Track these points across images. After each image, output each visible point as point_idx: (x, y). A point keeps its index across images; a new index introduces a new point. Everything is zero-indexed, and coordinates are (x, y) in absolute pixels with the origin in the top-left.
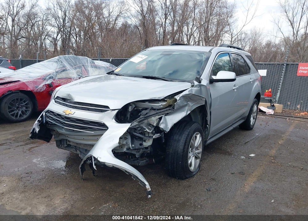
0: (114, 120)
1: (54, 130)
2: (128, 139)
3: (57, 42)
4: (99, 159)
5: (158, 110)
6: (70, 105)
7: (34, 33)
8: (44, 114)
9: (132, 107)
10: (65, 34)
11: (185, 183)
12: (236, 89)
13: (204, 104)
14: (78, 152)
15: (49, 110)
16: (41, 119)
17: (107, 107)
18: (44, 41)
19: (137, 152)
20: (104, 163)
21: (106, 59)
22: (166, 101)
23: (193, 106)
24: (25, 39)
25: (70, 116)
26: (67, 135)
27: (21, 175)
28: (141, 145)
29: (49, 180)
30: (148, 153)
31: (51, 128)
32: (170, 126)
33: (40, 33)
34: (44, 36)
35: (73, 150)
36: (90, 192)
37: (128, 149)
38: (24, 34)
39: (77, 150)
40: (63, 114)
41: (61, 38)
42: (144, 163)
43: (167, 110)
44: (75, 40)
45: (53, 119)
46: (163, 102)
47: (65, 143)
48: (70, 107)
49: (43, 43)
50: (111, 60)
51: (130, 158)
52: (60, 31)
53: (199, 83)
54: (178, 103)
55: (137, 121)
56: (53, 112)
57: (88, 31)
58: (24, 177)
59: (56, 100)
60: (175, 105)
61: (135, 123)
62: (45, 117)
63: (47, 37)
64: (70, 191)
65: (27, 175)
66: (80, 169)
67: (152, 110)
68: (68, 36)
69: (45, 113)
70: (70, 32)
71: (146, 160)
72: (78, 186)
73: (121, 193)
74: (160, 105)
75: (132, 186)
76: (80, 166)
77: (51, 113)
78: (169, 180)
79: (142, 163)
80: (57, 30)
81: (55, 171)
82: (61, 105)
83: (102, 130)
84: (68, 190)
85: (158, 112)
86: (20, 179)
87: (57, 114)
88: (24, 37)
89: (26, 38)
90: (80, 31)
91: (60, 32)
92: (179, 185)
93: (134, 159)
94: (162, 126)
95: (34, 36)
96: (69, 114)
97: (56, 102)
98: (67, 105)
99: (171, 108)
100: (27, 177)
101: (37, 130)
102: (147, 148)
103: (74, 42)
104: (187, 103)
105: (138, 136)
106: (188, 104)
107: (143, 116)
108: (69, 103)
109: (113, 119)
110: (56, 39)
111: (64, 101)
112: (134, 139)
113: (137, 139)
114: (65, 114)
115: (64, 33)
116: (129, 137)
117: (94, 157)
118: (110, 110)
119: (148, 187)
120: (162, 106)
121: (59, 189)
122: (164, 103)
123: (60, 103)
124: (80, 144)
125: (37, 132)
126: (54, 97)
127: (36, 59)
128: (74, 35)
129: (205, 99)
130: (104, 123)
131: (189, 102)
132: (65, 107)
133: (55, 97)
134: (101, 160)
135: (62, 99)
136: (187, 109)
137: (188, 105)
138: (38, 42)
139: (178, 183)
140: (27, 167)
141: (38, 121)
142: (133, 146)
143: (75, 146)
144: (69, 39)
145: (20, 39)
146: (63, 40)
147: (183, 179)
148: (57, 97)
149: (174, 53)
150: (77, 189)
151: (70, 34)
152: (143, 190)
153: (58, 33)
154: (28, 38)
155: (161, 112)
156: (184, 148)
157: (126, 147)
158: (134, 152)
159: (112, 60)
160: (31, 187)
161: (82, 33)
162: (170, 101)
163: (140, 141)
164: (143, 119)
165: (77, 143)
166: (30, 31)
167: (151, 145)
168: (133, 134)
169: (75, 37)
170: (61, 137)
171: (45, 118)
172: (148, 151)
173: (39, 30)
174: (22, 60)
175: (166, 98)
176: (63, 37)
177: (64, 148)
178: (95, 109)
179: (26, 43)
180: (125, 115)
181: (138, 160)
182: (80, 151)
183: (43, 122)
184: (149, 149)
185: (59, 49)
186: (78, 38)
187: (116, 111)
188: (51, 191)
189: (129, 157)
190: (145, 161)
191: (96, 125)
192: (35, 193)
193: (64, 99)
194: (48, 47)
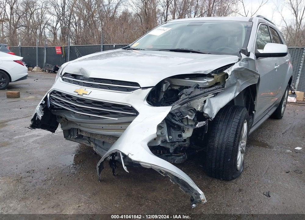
0: (146, 102)
1: (61, 117)
2: (163, 128)
3: (56, 31)
4: (130, 156)
5: (205, 88)
6: (83, 83)
7: (33, 21)
8: (48, 96)
9: (166, 86)
10: (65, 23)
11: (232, 185)
12: (277, 68)
13: (256, 82)
14: (92, 145)
15: (54, 91)
16: (45, 102)
17: (137, 84)
18: (43, 30)
19: (171, 145)
20: (139, 162)
21: (109, 45)
22: (213, 77)
23: (243, 85)
24: (24, 28)
25: (85, 97)
26: (79, 124)
27: (20, 175)
28: (180, 136)
29: (57, 182)
30: (185, 147)
31: (57, 114)
32: (215, 111)
33: (39, 21)
34: (44, 25)
35: (86, 143)
36: (112, 199)
37: (164, 141)
38: (23, 23)
39: (91, 142)
40: (75, 94)
41: (60, 26)
42: (181, 160)
43: (216, 89)
44: (74, 29)
45: (61, 102)
46: (208, 78)
47: (75, 133)
48: (84, 86)
49: (42, 32)
50: (114, 46)
51: (162, 153)
52: (59, 19)
53: (247, 56)
54: (229, 80)
55: (179, 103)
56: (60, 93)
57: (88, 19)
58: (24, 178)
59: (63, 77)
60: (226, 82)
61: (176, 106)
62: (50, 99)
63: (46, 26)
64: (85, 197)
65: (28, 174)
66: (98, 169)
67: (197, 89)
68: (67, 24)
69: (50, 95)
70: (69, 21)
71: (182, 155)
72: (95, 189)
73: (153, 200)
74: (205, 83)
75: (166, 190)
76: (98, 165)
77: (58, 94)
78: (211, 181)
79: (179, 159)
80: (57, 19)
81: (63, 170)
82: (71, 83)
83: (129, 116)
84: (83, 196)
85: (206, 91)
86: (19, 180)
87: (66, 95)
88: (23, 26)
89: (26, 27)
90: (79, 19)
91: (60, 21)
92: (227, 189)
93: (166, 155)
94: (206, 111)
95: (33, 25)
96: (83, 94)
97: (63, 79)
98: (78, 83)
99: (221, 86)
100: (28, 177)
101: (40, 116)
102: (185, 140)
103: (74, 31)
104: (237, 80)
105: (177, 125)
106: (237, 82)
107: (187, 97)
108: (82, 80)
109: (144, 100)
110: (56, 28)
111: (75, 78)
112: (171, 128)
113: (174, 128)
114: (77, 94)
115: (64, 21)
116: (165, 126)
117: (123, 154)
118: (141, 88)
119: (202, 196)
120: (207, 84)
121: (70, 195)
122: (211, 80)
123: (69, 81)
124: (96, 135)
125: (40, 118)
126: (61, 74)
127: (36, 46)
128: (73, 24)
129: (258, 76)
130: (132, 106)
131: (238, 80)
132: (77, 85)
133: (63, 74)
134: (134, 157)
135: (71, 75)
136: (235, 90)
137: (237, 84)
138: (37, 31)
139: (224, 185)
140: (27, 163)
141: (41, 104)
142: (171, 137)
143: (89, 138)
144: (69, 28)
145: (19, 27)
146: (63, 29)
147: (228, 181)
148: (65, 73)
149: (205, 24)
150: (94, 194)
151: (70, 23)
152: (182, 197)
153: (57, 22)
154: (27, 27)
155: (210, 91)
156: (235, 141)
157: (161, 139)
158: (168, 146)
159: (116, 46)
160: (34, 191)
161: (82, 22)
162: (218, 77)
163: (179, 131)
164: (187, 99)
165: (92, 133)
166: (30, 20)
167: (190, 137)
168: (171, 122)
169: (75, 27)
170: (71, 126)
171: (50, 101)
172: (187, 144)
173: (39, 19)
174: (21, 47)
175: (212, 72)
176: (63, 26)
177: (74, 140)
178: (118, 87)
179: (26, 31)
180: (158, 97)
181: (171, 155)
182: (96, 144)
183: (47, 106)
184: (188, 142)
185: (58, 38)
186: (77, 27)
187: (150, 89)
188: (60, 197)
189: (160, 152)
190: (182, 157)
191: (121, 108)
192: (39, 201)
193: (74, 76)
194: (48, 36)
